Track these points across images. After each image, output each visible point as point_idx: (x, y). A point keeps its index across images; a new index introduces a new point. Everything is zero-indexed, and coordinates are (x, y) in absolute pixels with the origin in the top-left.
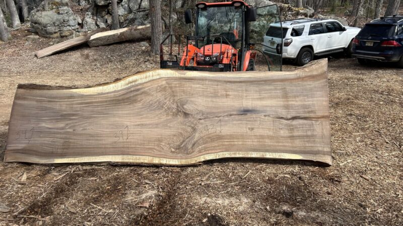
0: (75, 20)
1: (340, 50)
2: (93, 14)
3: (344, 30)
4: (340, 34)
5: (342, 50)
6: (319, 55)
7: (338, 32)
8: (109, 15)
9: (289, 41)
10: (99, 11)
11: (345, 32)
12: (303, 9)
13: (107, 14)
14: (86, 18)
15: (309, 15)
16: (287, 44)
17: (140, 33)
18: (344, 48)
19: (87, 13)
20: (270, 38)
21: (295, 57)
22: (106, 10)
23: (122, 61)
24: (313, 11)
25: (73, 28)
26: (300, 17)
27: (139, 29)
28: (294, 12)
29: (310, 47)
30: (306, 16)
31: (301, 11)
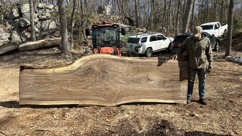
0: (6, 35)
1: (165, 49)
2: (17, 32)
3: (166, 39)
4: (164, 41)
5: (166, 49)
6: (155, 52)
7: (163, 40)
8: (28, 32)
9: (141, 45)
10: (21, 30)
11: (166, 40)
12: (141, 29)
13: (27, 32)
14: (13, 35)
15: (144, 31)
16: (140, 47)
17: (52, 43)
18: (166, 48)
19: (14, 31)
20: (130, 44)
21: (144, 53)
22: (26, 29)
23: (44, 59)
24: (146, 30)
25: (5, 40)
26: (140, 33)
27: (51, 41)
28: (137, 30)
29: (151, 48)
30: (143, 32)
31: (140, 30)
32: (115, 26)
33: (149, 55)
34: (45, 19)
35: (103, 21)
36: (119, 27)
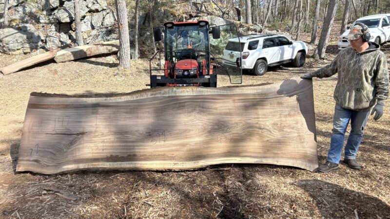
0: (38, 36)
1: (289, 61)
2: (55, 31)
3: (291, 43)
5: (291, 61)
6: (272, 65)
8: (72, 30)
9: (246, 54)
10: (61, 27)
11: (291, 45)
13: (70, 31)
15: (258, 30)
16: (245, 57)
18: (292, 59)
19: (50, 30)
20: (230, 52)
21: (252, 68)
22: (69, 27)
23: (92, 75)
24: (261, 27)
25: (36, 44)
26: (250, 33)
28: (245, 28)
29: (264, 59)
30: (256, 31)
31: (251, 27)
32: (202, 24)
33: (261, 70)
34: (97, 11)
35: (190, 12)
36: (209, 26)
